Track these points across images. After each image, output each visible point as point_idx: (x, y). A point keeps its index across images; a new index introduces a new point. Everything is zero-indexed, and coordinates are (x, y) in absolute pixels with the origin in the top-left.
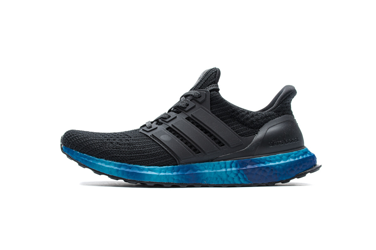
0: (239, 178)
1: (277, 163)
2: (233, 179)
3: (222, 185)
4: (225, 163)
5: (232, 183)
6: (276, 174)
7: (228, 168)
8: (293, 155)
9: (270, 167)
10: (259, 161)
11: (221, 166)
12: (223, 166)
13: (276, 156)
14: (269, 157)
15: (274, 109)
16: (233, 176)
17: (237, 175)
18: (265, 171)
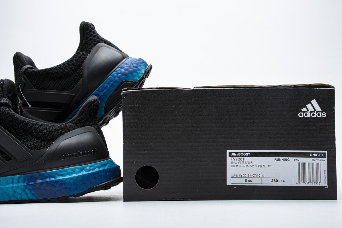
0: (27, 194)
1: (69, 177)
2: (21, 194)
3: (9, 201)
4: (12, 178)
5: (19, 199)
6: (66, 188)
7: (15, 184)
8: (88, 168)
9: (59, 181)
10: (49, 175)
11: (7, 182)
12: (10, 181)
13: (67, 169)
14: (60, 171)
15: (73, 120)
16: (20, 191)
17: (24, 190)
18: (54, 186)
